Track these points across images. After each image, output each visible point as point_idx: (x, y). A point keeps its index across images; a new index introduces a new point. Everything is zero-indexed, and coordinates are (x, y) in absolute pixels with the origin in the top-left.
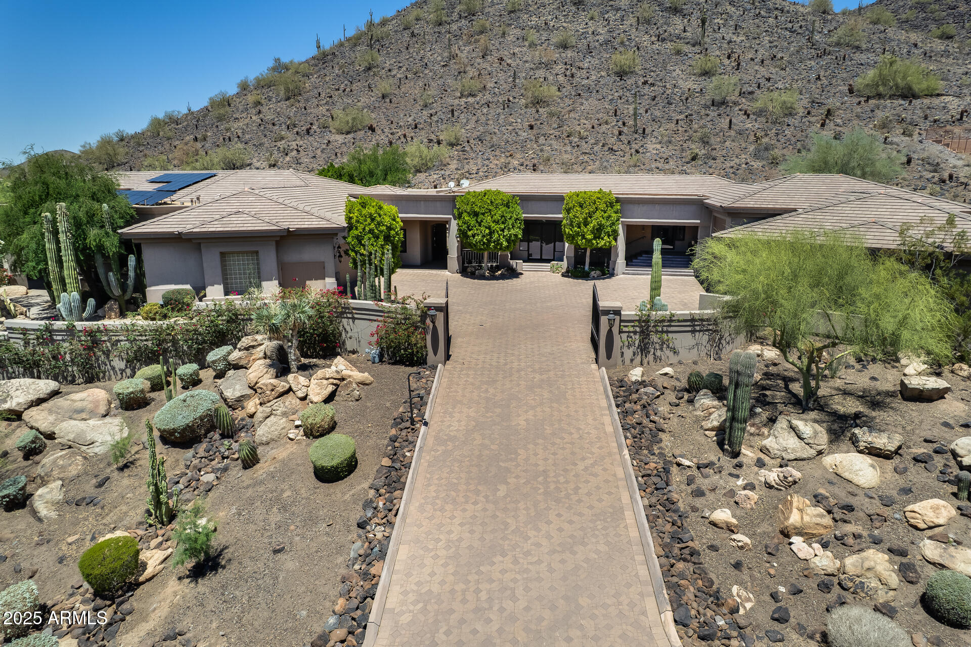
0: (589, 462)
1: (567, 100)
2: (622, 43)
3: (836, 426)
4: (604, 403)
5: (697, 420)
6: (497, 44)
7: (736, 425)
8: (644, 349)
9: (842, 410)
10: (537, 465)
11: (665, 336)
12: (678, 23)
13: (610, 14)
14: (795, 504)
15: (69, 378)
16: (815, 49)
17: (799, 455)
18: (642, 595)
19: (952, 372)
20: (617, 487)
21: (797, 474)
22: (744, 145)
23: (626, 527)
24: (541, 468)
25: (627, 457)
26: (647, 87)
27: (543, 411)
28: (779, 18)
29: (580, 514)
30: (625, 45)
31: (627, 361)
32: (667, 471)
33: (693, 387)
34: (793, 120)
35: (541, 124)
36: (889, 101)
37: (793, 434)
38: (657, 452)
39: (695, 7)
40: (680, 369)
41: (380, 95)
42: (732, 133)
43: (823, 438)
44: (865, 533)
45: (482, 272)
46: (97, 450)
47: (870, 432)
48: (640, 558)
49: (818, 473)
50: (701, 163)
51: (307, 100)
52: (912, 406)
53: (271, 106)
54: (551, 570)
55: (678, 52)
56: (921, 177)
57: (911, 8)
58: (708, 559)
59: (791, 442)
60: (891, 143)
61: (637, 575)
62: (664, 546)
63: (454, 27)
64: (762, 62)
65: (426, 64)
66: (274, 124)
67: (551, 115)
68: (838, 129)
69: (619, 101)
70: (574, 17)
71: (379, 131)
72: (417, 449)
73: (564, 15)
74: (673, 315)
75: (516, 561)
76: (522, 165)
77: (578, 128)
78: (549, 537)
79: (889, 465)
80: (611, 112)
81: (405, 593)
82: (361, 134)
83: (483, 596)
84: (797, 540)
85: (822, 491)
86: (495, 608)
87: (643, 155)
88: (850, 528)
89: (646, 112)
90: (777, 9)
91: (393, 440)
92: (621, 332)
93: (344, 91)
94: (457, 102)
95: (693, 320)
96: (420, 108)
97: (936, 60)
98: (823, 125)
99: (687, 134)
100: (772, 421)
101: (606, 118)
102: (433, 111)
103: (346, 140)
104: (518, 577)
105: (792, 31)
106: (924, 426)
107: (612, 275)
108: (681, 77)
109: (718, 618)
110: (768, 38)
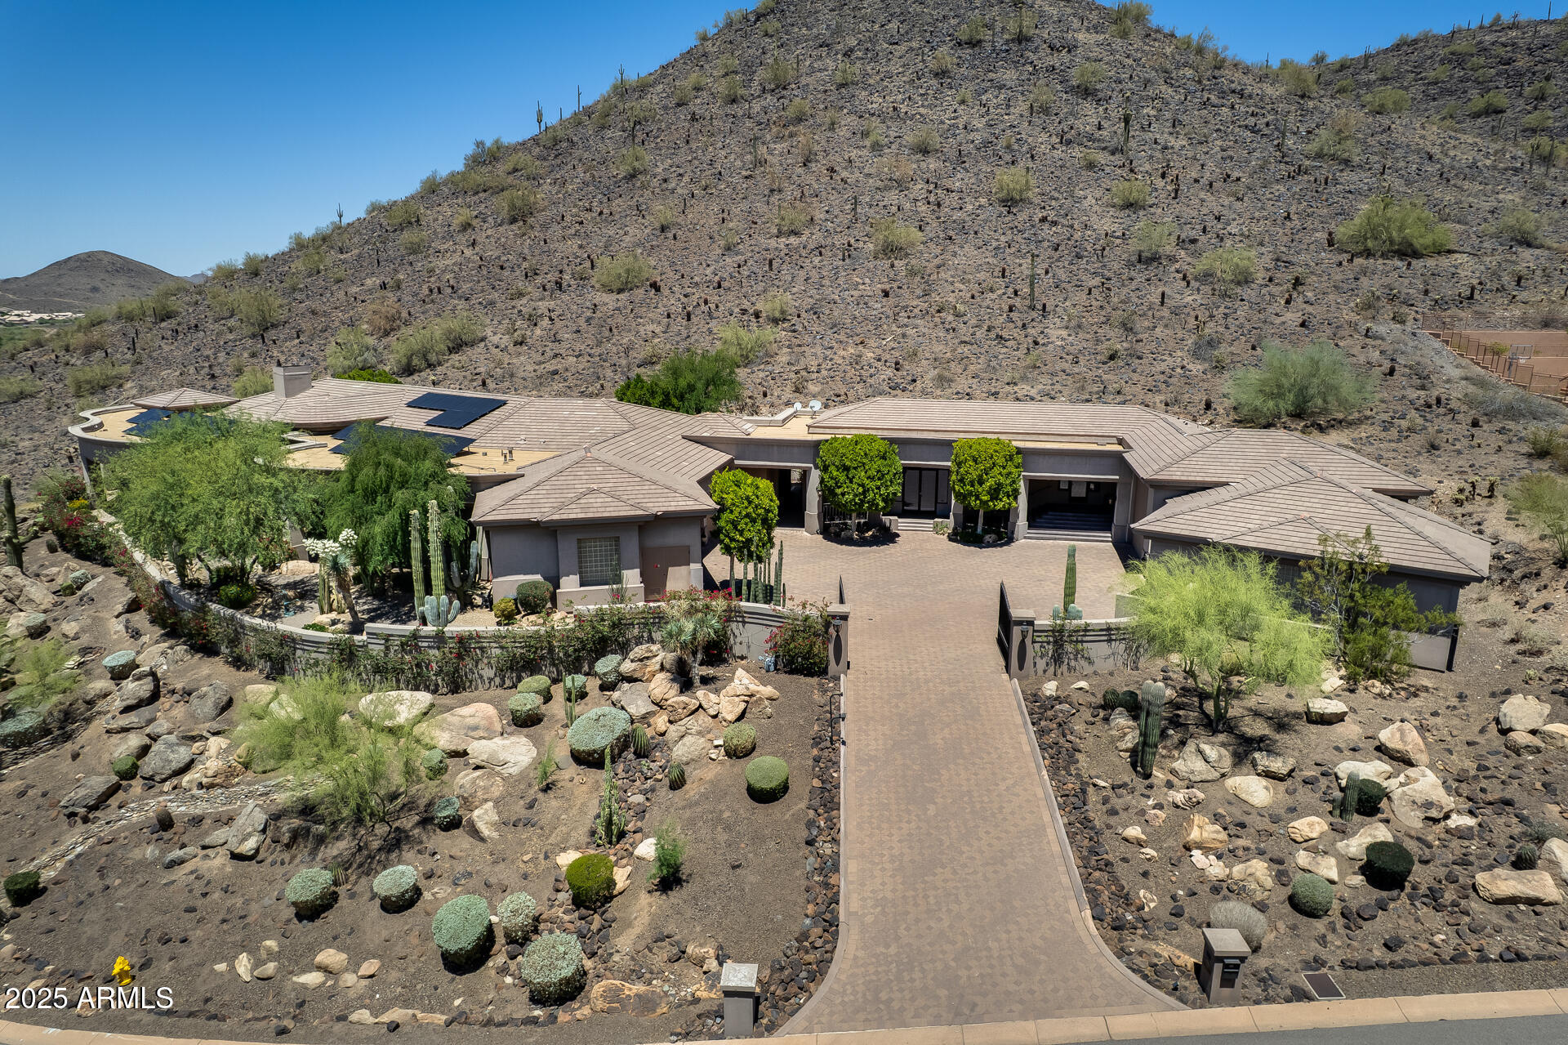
0: (1010, 782)
1: (932, 245)
2: (1008, 147)
3: (1241, 750)
4: (1019, 720)
5: (1113, 741)
6: (823, 143)
7: (1147, 749)
8: (1057, 659)
9: (1249, 732)
10: (960, 785)
11: (1080, 646)
12: (1089, 115)
13: (989, 95)
14: (1196, 822)
15: (432, 688)
16: (1286, 163)
17: (1204, 777)
18: (1065, 897)
19: (1366, 688)
20: (1038, 807)
21: (1201, 796)
22: (1180, 335)
23: (1048, 843)
24: (965, 789)
25: (1046, 777)
26: (1046, 226)
27: (959, 729)
28: (1237, 106)
29: (1007, 832)
30: (1012, 150)
31: (1040, 672)
32: (1084, 791)
33: (1109, 704)
34: (1249, 291)
35: (899, 288)
36: (1380, 261)
37: (1200, 757)
38: (1074, 773)
39: (1114, 85)
40: (1096, 680)
41: (657, 225)
42: (1165, 312)
43: (1227, 762)
44: (1253, 847)
45: (849, 533)
46: (511, 771)
47: (1268, 756)
48: (1062, 869)
49: (1219, 795)
50: (1122, 364)
51: (545, 227)
52: (1314, 728)
53: (489, 232)
54: (986, 879)
55: (1091, 166)
56: (1404, 397)
57: (1442, 62)
58: (1120, 869)
59: (1198, 765)
60: (1376, 338)
61: (1060, 882)
62: (1082, 858)
63: (756, 107)
64: (1211, 185)
65: (720, 173)
66: (502, 268)
67: (912, 273)
68: (1309, 309)
69: (1008, 250)
70: (936, 99)
71: (665, 291)
72: (842, 770)
73: (922, 95)
74: (1087, 625)
75: (955, 872)
76: (879, 360)
77: (951, 298)
78: (981, 852)
79: (1282, 786)
80: (998, 269)
81: (864, 899)
82: (639, 293)
83: (932, 900)
84: (1196, 853)
85: (1221, 811)
86: (944, 910)
87: (1044, 348)
88: (1241, 842)
89: (1047, 272)
90: (1233, 92)
91: (817, 760)
92: (1034, 642)
93: (601, 213)
94: (773, 243)
95: (1109, 629)
96: (720, 252)
97: (1455, 186)
98: (1288, 302)
99: (1103, 313)
100: (1183, 743)
101: (991, 281)
102: (740, 258)
103: (620, 304)
104: (959, 885)
105: (1254, 130)
106: (1319, 750)
107: (1010, 540)
108: (1094, 209)
109: (1127, 914)
110: (1219, 143)
